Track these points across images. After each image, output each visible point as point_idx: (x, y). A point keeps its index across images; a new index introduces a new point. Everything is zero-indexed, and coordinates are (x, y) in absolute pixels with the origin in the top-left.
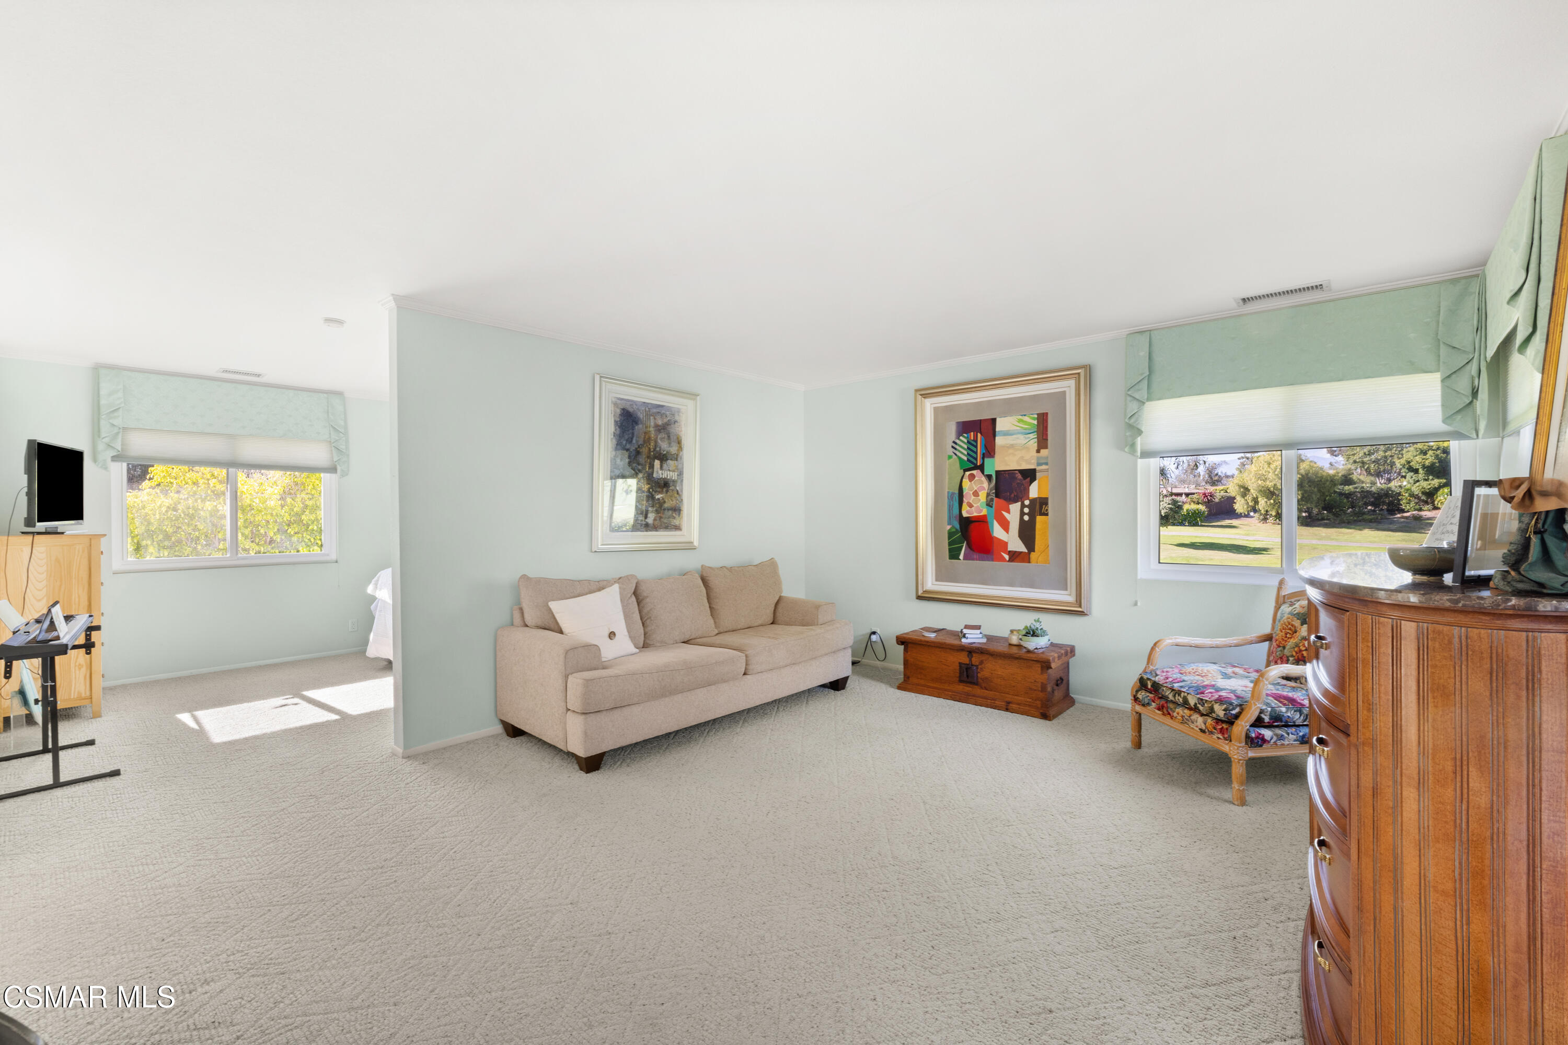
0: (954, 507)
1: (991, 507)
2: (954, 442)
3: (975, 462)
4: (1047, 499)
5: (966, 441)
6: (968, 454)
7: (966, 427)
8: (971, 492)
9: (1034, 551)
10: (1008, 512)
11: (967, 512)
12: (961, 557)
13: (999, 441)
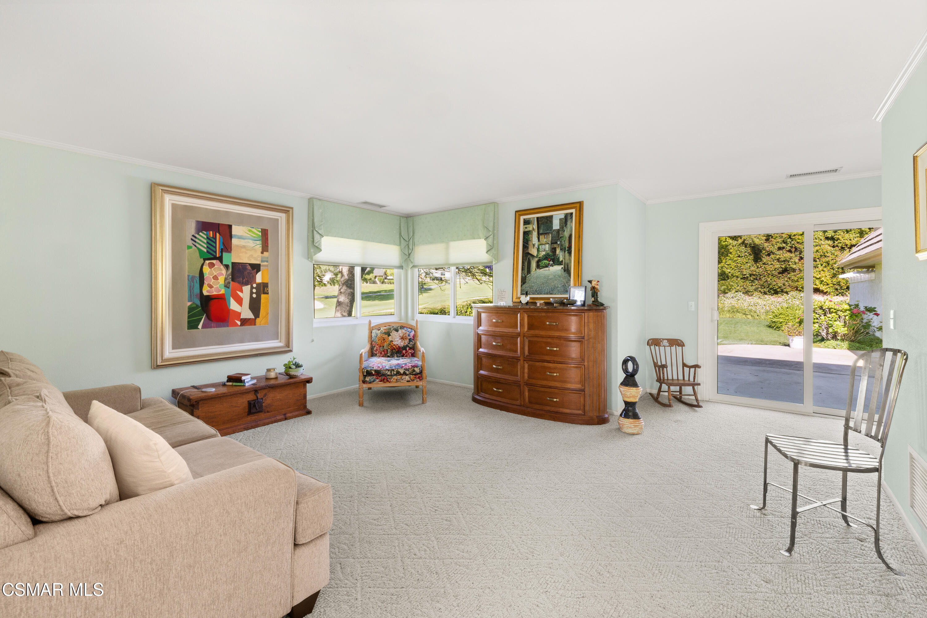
0: (195, 287)
1: (229, 288)
2: (193, 236)
3: (215, 254)
4: (267, 284)
5: (205, 237)
6: (207, 247)
7: (204, 226)
8: (212, 277)
9: (259, 317)
10: (242, 291)
11: (208, 291)
12: (200, 326)
13: (234, 241)
